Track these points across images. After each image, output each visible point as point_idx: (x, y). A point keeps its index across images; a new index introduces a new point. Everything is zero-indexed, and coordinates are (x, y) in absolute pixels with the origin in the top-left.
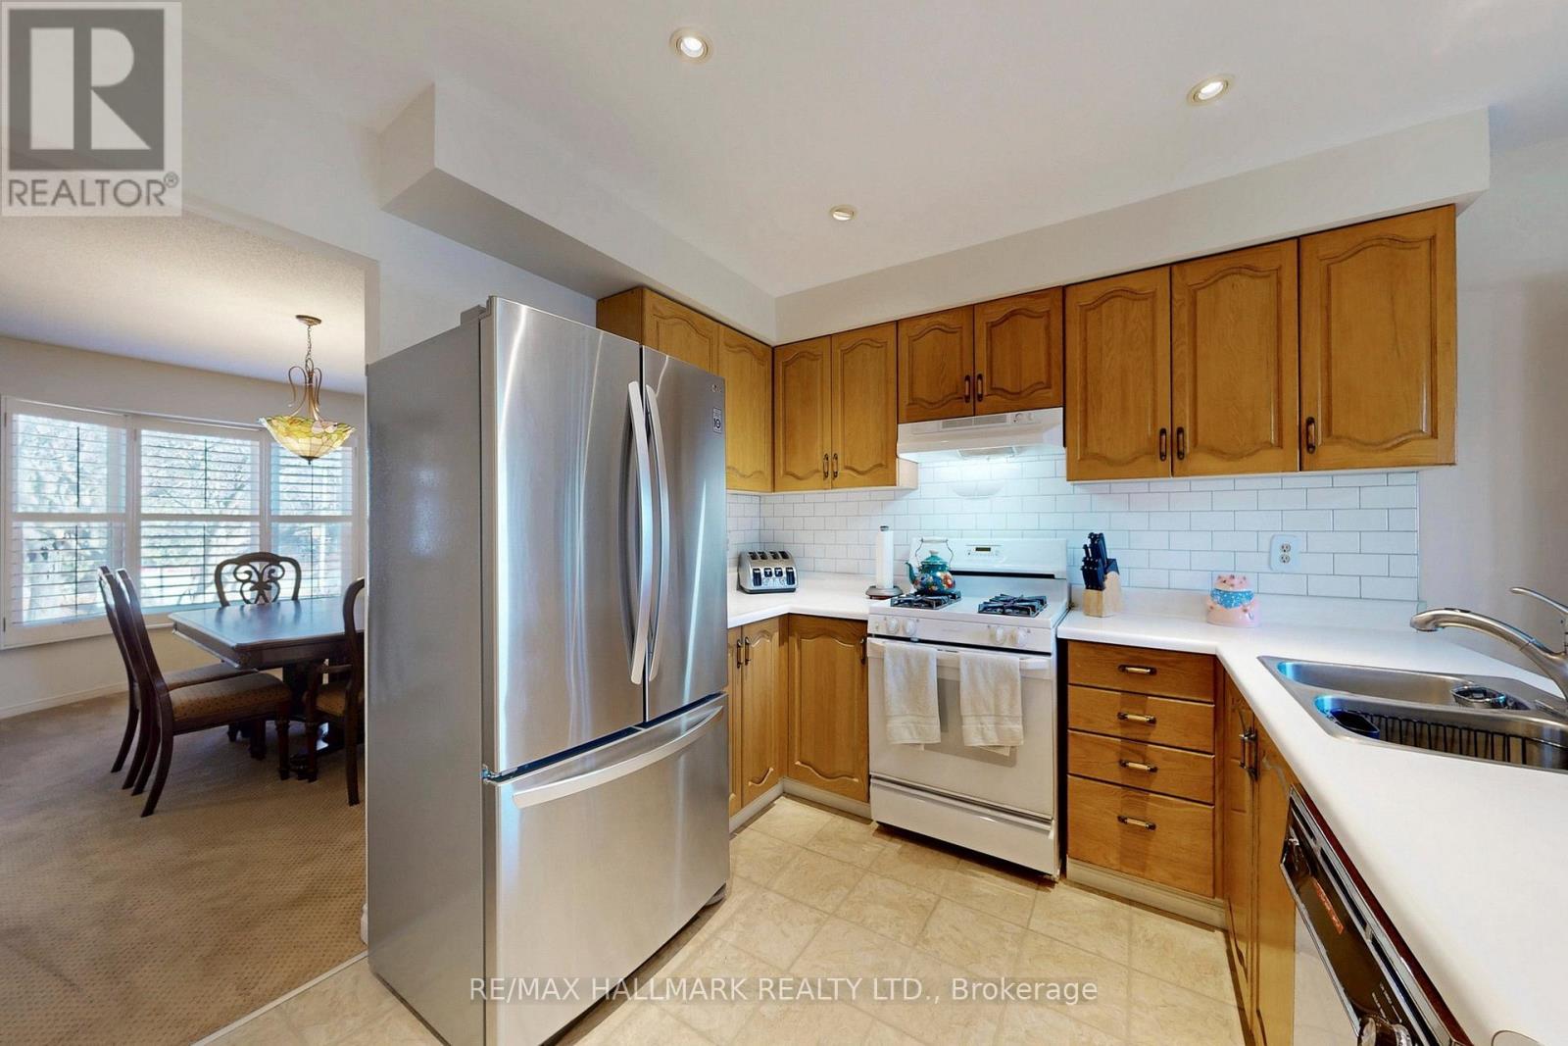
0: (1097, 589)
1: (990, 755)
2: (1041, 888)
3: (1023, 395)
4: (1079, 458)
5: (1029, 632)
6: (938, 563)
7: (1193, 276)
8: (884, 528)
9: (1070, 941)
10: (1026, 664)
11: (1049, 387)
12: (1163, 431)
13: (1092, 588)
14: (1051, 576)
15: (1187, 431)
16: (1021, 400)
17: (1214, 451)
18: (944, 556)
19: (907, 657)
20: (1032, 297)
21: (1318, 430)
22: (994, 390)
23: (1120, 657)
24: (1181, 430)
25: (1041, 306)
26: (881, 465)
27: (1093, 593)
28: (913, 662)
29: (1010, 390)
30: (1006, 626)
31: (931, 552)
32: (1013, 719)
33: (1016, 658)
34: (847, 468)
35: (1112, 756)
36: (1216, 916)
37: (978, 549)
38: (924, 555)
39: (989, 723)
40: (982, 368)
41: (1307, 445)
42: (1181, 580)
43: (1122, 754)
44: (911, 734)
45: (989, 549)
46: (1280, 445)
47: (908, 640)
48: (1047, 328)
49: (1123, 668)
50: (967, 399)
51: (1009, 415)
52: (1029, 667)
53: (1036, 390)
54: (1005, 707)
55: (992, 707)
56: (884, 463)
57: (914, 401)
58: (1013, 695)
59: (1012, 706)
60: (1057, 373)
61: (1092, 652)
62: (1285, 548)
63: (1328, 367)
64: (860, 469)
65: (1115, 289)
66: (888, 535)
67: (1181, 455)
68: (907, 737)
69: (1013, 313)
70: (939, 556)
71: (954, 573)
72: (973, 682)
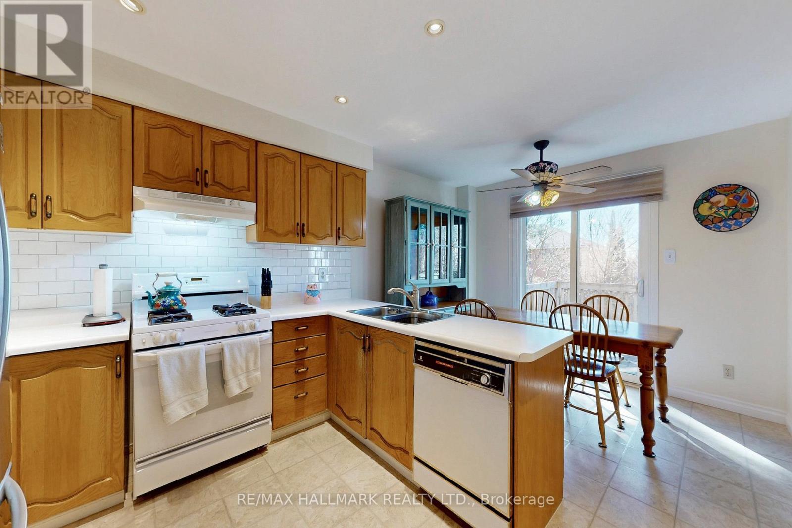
0: (267, 296)
1: (244, 396)
2: (263, 454)
3: (234, 190)
4: (263, 230)
5: (260, 321)
6: (173, 290)
7: (308, 162)
8: (102, 266)
9: (293, 464)
10: (262, 338)
11: (248, 190)
12: (298, 224)
13: (265, 296)
14: (241, 292)
15: (306, 225)
16: (232, 193)
17: (313, 234)
18: (176, 285)
19: (181, 358)
20: (239, 137)
21: (340, 231)
22: (215, 182)
23: (295, 324)
24: (304, 225)
25: (246, 145)
26: (114, 215)
27: (266, 298)
28: (187, 360)
29: (226, 185)
30: (245, 321)
31: (166, 283)
32: (255, 370)
33: (256, 336)
34: (64, 211)
35: (292, 370)
36: (323, 417)
37: (192, 279)
38: (160, 285)
39: (242, 378)
40: (208, 166)
41: (338, 237)
42: (292, 288)
43: (296, 368)
44: (185, 409)
45: (201, 279)
46: (332, 236)
47: (178, 345)
48: (248, 159)
49: (297, 329)
50: (197, 183)
51: (227, 201)
52: (264, 339)
53: (242, 190)
54: (252, 365)
55: (244, 368)
56: (116, 214)
57: (149, 172)
58: (256, 356)
59: (255, 363)
60: (253, 185)
61: (284, 325)
62: (323, 273)
63: (343, 211)
64: (86, 215)
65: (279, 153)
66: (109, 272)
67: (304, 235)
68: (183, 413)
69: (227, 142)
70: (172, 285)
71: (184, 296)
72: (233, 358)
